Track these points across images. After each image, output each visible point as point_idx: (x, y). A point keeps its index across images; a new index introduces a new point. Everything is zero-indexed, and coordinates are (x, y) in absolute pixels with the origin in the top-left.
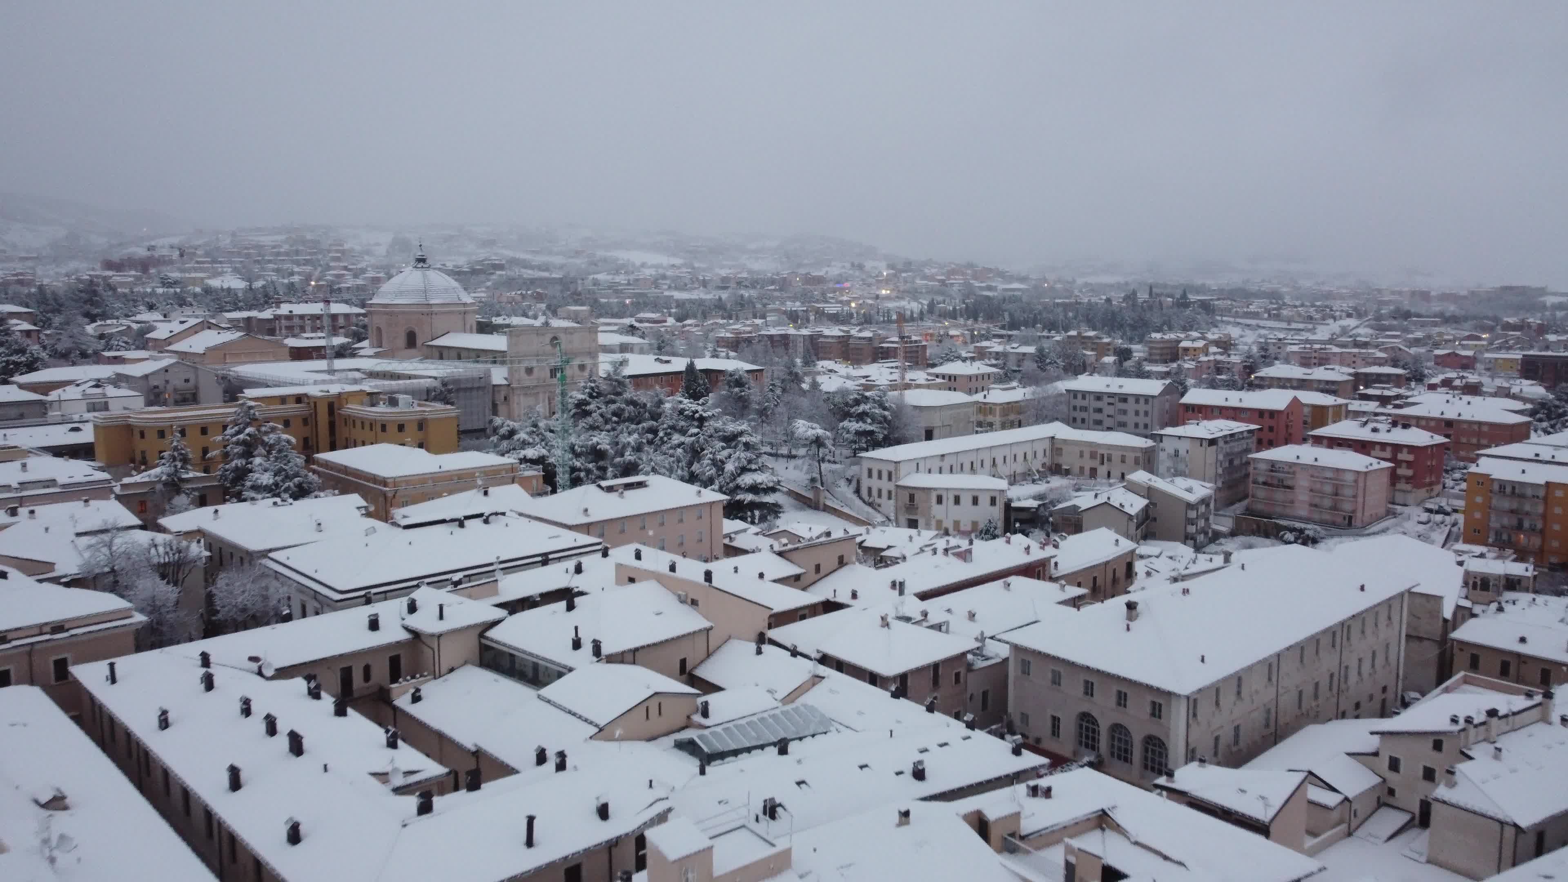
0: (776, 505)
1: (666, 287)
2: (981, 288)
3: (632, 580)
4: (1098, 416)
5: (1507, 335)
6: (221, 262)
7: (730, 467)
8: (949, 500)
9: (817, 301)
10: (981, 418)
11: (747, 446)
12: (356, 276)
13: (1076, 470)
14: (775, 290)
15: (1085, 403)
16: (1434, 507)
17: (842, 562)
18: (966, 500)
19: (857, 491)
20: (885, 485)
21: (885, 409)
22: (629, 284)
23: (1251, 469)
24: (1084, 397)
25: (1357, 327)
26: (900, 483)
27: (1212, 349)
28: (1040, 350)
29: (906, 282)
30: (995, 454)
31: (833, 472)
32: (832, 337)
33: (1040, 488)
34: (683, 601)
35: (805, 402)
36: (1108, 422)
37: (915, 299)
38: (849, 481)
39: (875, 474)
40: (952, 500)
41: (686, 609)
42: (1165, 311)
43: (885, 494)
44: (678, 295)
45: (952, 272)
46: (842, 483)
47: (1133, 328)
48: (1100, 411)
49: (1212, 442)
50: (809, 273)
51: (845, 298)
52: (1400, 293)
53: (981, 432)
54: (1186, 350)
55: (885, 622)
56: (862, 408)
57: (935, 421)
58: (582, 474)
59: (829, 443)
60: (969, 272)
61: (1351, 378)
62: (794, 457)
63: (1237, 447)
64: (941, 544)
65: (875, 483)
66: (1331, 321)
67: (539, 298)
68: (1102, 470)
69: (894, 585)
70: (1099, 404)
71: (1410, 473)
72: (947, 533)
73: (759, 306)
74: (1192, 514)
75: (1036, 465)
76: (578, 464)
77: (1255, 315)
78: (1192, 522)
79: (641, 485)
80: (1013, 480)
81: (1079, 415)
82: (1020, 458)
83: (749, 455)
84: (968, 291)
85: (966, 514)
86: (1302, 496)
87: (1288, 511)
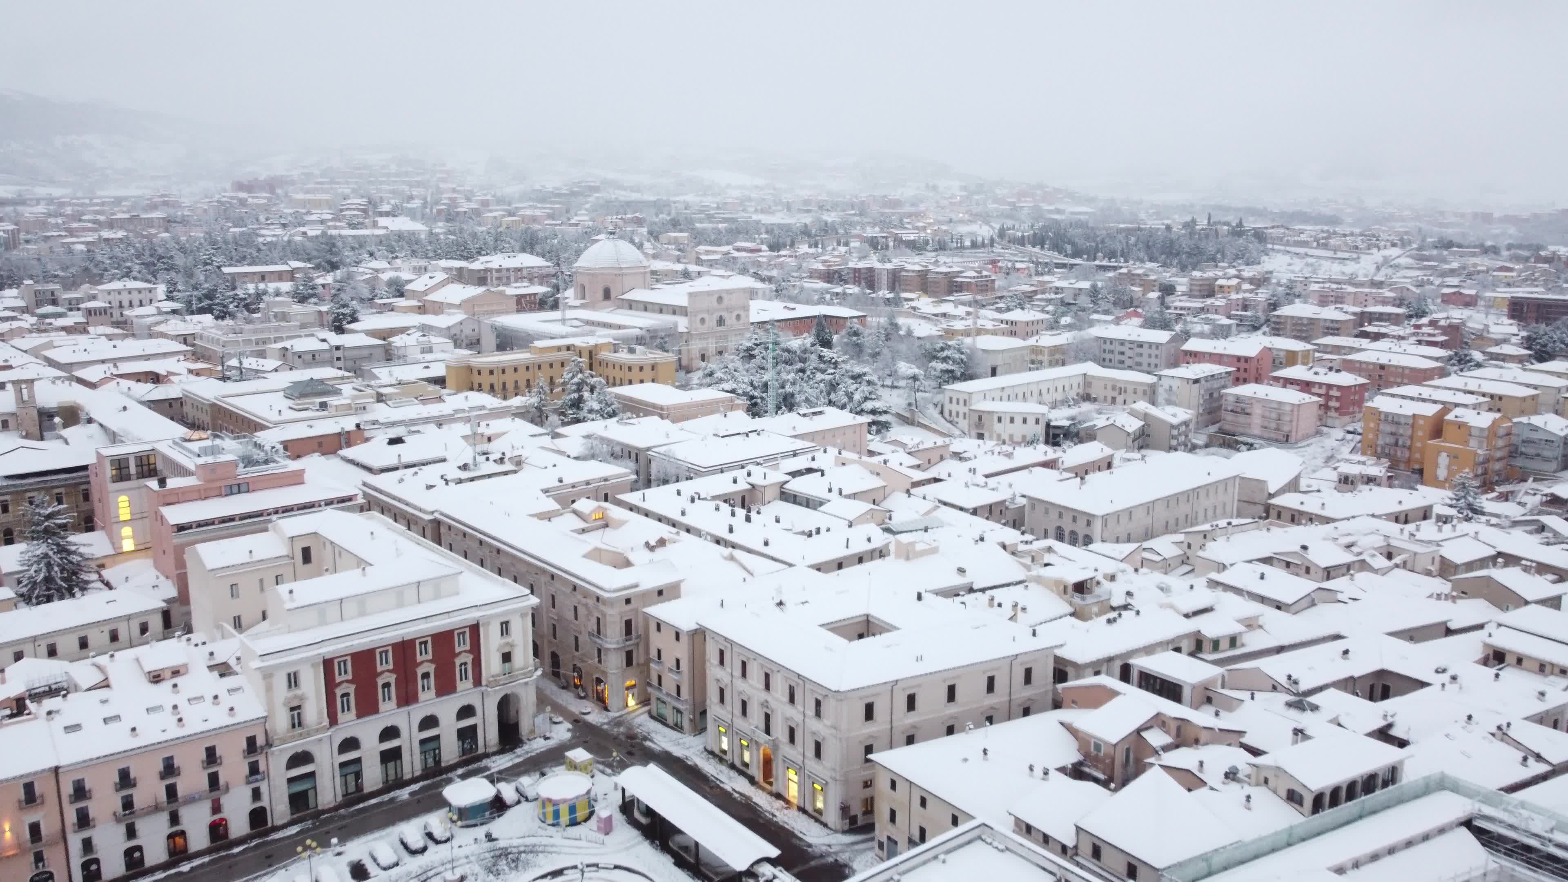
0: (886, 423)
1: (752, 209)
2: (1050, 211)
3: (844, 464)
4: (1122, 358)
5: (1535, 267)
6: (338, 183)
7: (857, 397)
8: (1006, 420)
9: (895, 227)
10: (1034, 357)
11: (869, 383)
12: (469, 200)
13: (1102, 398)
14: (854, 215)
15: (1112, 347)
16: (1351, 429)
17: (942, 458)
18: (1018, 420)
19: (942, 413)
20: (962, 409)
21: (962, 353)
22: (718, 208)
23: (1223, 402)
24: (1111, 343)
25: (1399, 257)
26: (973, 407)
27: (1246, 286)
28: (1094, 287)
29: (978, 204)
30: (1041, 386)
31: (923, 398)
32: (913, 271)
33: (1074, 411)
34: (872, 473)
35: (903, 347)
36: (1129, 362)
37: (987, 223)
38: (936, 405)
39: (954, 401)
40: (1008, 420)
41: (875, 477)
42: (1220, 239)
43: (961, 415)
44: (767, 219)
45: (1021, 194)
46: (931, 406)
47: (1190, 255)
48: (1122, 353)
49: (1196, 381)
50: (885, 196)
51: (920, 224)
52: (1462, 215)
53: (1034, 369)
54: (1221, 287)
55: (967, 485)
56: (946, 353)
57: (998, 361)
58: (759, 401)
59: (921, 377)
60: (1038, 192)
61: (1352, 317)
62: (896, 387)
63: (1216, 384)
64: (997, 449)
65: (954, 407)
66: (1375, 251)
67: (639, 222)
68: (1120, 399)
69: (970, 470)
70: (1122, 349)
71: (1337, 404)
72: (1004, 443)
73: (841, 231)
74: (1175, 432)
75: (1072, 394)
76: (756, 394)
77: (1304, 244)
78: (1174, 437)
79: (821, 413)
80: (1054, 405)
81: (1108, 356)
82: (1060, 389)
83: (870, 388)
84: (1037, 213)
85: (1018, 430)
86: (1256, 421)
87: (1247, 431)
